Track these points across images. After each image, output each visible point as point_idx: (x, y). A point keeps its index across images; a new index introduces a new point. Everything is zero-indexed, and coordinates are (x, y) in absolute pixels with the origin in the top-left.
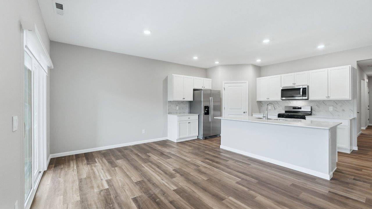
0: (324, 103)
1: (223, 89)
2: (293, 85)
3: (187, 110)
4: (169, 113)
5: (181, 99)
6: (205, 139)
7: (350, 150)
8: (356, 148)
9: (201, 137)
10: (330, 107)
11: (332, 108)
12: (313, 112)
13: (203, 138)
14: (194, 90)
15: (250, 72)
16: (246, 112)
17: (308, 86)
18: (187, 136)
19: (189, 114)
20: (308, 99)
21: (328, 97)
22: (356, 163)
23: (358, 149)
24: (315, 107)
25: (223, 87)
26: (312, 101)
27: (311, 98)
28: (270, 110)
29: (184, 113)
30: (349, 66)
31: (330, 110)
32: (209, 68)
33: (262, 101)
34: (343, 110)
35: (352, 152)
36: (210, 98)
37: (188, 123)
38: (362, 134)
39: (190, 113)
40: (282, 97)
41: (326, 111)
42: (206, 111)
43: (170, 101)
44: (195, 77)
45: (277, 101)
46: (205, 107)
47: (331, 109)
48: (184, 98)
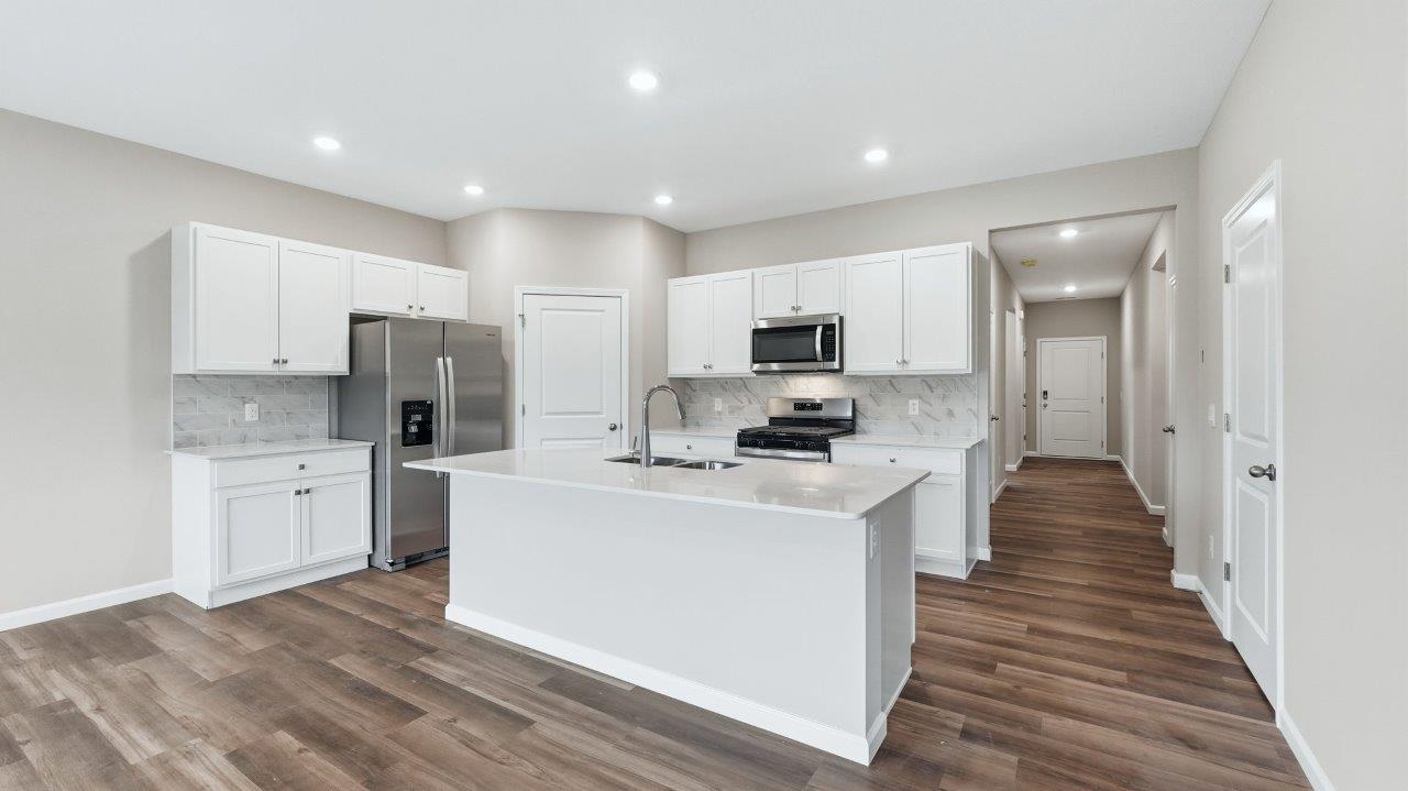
0: (891, 384)
1: (518, 321)
2: (794, 314)
3: (321, 421)
4: (186, 443)
5: (264, 366)
6: (408, 567)
7: (968, 561)
8: (984, 553)
9: (383, 560)
10: (910, 401)
11: (917, 407)
12: (861, 422)
13: (392, 564)
14: (356, 319)
15: (635, 253)
16: (619, 426)
17: (841, 319)
18: (290, 562)
19: (336, 444)
20: (841, 370)
21: (904, 362)
22: (979, 630)
23: (993, 553)
24: (864, 403)
25: (518, 311)
26: (856, 379)
27: (850, 368)
28: (719, 413)
29: (298, 437)
30: (965, 244)
31: (911, 413)
32: (455, 221)
33: (691, 379)
34: (950, 413)
35: (973, 571)
36: (440, 360)
37: (298, 493)
38: (1007, 489)
39: (340, 437)
40: (754, 361)
41: (899, 416)
42: (419, 424)
43: (194, 376)
44: (360, 256)
45: (741, 378)
46: (406, 405)
47: (914, 407)
48: (285, 362)
